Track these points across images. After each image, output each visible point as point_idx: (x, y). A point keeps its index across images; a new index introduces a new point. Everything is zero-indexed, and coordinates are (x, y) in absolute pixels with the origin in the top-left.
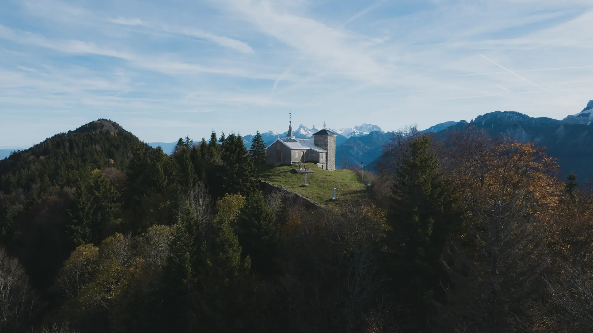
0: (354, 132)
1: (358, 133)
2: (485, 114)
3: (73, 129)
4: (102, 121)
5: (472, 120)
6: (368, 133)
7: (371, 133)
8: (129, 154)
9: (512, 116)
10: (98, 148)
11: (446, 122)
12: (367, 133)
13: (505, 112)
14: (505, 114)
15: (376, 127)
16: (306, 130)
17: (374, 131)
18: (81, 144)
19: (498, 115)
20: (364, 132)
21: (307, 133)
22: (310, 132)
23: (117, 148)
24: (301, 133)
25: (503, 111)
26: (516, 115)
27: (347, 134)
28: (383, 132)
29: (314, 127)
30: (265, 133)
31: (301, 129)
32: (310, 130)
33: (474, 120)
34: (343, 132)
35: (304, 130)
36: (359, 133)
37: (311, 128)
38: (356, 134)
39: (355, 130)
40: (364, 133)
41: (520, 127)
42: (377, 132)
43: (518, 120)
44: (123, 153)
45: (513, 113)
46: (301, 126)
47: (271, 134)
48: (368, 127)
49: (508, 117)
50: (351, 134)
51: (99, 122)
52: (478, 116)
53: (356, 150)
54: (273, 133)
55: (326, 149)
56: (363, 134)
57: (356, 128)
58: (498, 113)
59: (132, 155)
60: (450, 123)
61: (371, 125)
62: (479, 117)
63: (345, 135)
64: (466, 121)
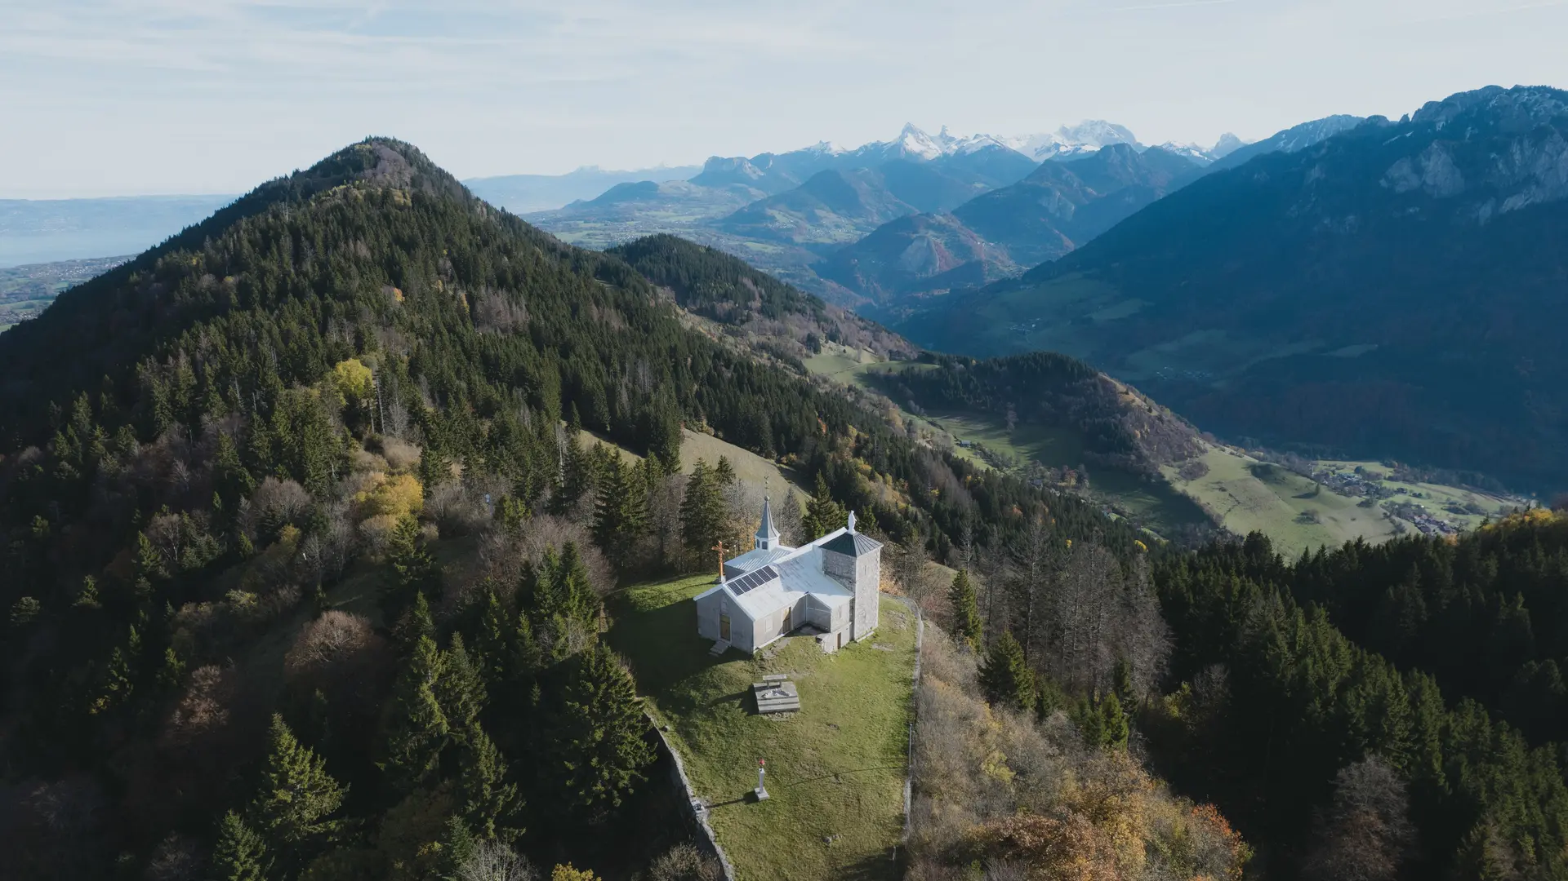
0: (1057, 146)
1: (1066, 147)
2: (1449, 98)
3: (305, 167)
4: (374, 143)
5: (1406, 117)
6: (1097, 149)
7: (1105, 150)
8: (441, 262)
9: (1536, 101)
10: (363, 251)
11: (1325, 117)
12: (1093, 147)
13: (1517, 89)
14: (1516, 95)
15: (1120, 129)
16: (923, 141)
17: (1112, 144)
18: (319, 239)
19: (1490, 100)
20: (1083, 145)
21: (923, 148)
22: (932, 145)
23: (409, 246)
24: (908, 148)
25: (1508, 85)
26: (1551, 98)
27: (1036, 150)
28: (1140, 144)
29: (944, 129)
30: (809, 149)
31: (909, 135)
32: (932, 139)
33: (1411, 117)
34: (1023, 143)
35: (917, 139)
36: (1069, 148)
37: (936, 133)
38: (1062, 149)
39: (1059, 139)
40: (1083, 148)
41: (1557, 136)
42: (1120, 148)
43: (1555, 114)
44: (425, 262)
45: (1543, 90)
46: (909, 129)
47: (826, 152)
48: (1098, 130)
49: (1524, 104)
50: (1049, 150)
51: (368, 146)
52: (1427, 104)
53: (1059, 199)
54: (830, 149)
55: (852, 590)
56: (1081, 152)
57: (1064, 131)
58: (1494, 91)
59: (449, 264)
60: (1339, 121)
61: (1106, 123)
62: (1429, 105)
63: (1031, 155)
64: (1385, 118)
